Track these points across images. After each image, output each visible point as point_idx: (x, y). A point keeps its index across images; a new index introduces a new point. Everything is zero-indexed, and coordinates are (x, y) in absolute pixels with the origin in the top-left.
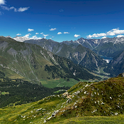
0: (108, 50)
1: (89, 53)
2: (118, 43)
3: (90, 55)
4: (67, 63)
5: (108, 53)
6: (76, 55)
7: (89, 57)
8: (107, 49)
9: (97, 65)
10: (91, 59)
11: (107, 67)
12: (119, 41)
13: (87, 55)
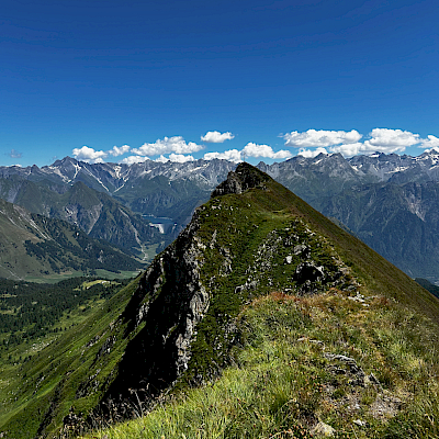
0: (158, 197)
1: (114, 208)
2: (180, 180)
3: (116, 213)
4: (74, 236)
5: (156, 205)
6: (73, 213)
7: (113, 218)
8: (154, 195)
9: (138, 241)
10: (121, 224)
11: (162, 243)
12: (182, 173)
13: (108, 213)
